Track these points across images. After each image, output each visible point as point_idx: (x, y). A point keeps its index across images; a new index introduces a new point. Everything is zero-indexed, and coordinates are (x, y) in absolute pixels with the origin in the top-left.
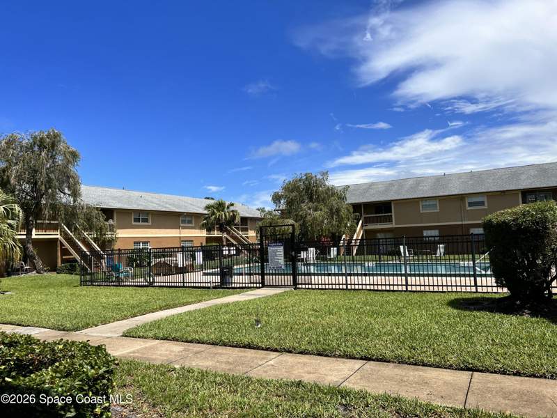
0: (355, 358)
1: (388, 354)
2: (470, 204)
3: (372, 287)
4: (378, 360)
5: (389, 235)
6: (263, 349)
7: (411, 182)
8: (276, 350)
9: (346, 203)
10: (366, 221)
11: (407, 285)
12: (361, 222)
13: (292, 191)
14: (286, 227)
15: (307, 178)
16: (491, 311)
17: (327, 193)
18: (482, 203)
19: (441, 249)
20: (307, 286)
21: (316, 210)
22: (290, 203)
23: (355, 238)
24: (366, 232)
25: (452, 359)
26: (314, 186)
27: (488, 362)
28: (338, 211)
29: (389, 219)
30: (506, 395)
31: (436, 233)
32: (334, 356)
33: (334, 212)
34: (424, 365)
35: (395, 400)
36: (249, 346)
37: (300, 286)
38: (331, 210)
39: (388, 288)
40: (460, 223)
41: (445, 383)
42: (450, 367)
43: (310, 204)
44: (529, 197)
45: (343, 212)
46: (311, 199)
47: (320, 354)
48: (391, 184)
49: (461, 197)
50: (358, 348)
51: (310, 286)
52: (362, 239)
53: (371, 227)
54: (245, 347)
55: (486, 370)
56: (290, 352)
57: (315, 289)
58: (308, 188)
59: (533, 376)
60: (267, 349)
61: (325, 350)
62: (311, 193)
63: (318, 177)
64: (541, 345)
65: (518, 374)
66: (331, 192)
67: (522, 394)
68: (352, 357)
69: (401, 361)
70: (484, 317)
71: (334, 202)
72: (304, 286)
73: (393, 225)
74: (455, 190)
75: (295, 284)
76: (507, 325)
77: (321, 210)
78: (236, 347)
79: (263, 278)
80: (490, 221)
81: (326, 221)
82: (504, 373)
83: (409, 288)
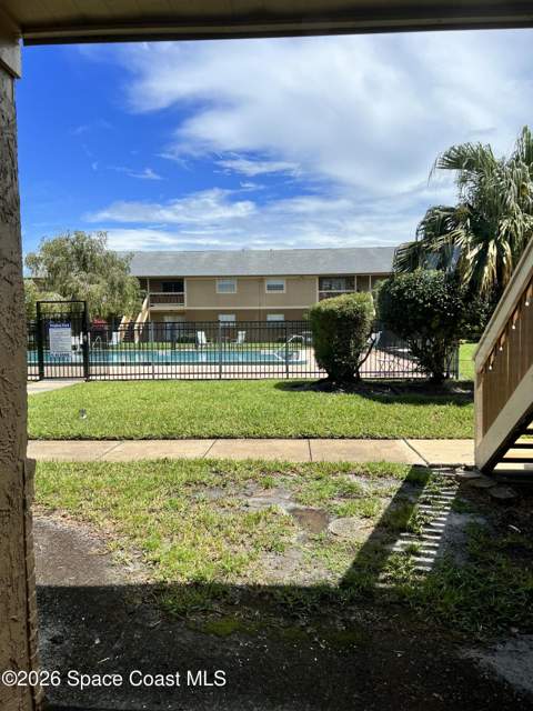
0: (203, 438)
1: (236, 432)
2: (270, 288)
3: (183, 376)
4: (226, 438)
5: (178, 319)
6: (97, 439)
7: (205, 256)
8: (115, 439)
9: (131, 275)
10: (154, 300)
11: (220, 373)
12: (146, 301)
13: (56, 254)
14: (49, 305)
15: (78, 238)
16: (315, 390)
17: (105, 261)
18: (281, 287)
19: (241, 336)
20: (103, 378)
21: (91, 282)
22: (54, 270)
23: (138, 321)
24: (153, 314)
25: (291, 431)
26: (88, 250)
27: (320, 430)
28: (121, 286)
29: (180, 300)
30: (339, 451)
31: (231, 318)
32: (182, 438)
33: (116, 287)
34: (268, 438)
35: (258, 462)
36: (80, 438)
37: (94, 378)
38: (112, 284)
39: (200, 377)
40: (258, 308)
41: (291, 448)
42: (290, 437)
43: (83, 274)
44: (326, 284)
45: (128, 288)
46: (84, 267)
47: (165, 438)
48: (183, 255)
49: (261, 279)
50: (205, 429)
51: (107, 378)
52: (147, 323)
53: (158, 307)
54: (74, 439)
55: (320, 437)
56: (132, 439)
57: (114, 380)
58: (79, 252)
59: (354, 438)
60: (103, 439)
61: (171, 434)
62: (84, 260)
63: (93, 238)
64: (358, 415)
65: (343, 437)
66: (111, 260)
67: (349, 450)
68: (200, 438)
69: (247, 436)
70: (312, 396)
71: (115, 273)
72: (98, 378)
73: (185, 307)
74: (254, 270)
75: (87, 375)
76: (330, 401)
77: (98, 283)
78: (62, 439)
79: (41, 369)
80: (319, 308)
81: (104, 298)
82: (332, 438)
83: (223, 376)
